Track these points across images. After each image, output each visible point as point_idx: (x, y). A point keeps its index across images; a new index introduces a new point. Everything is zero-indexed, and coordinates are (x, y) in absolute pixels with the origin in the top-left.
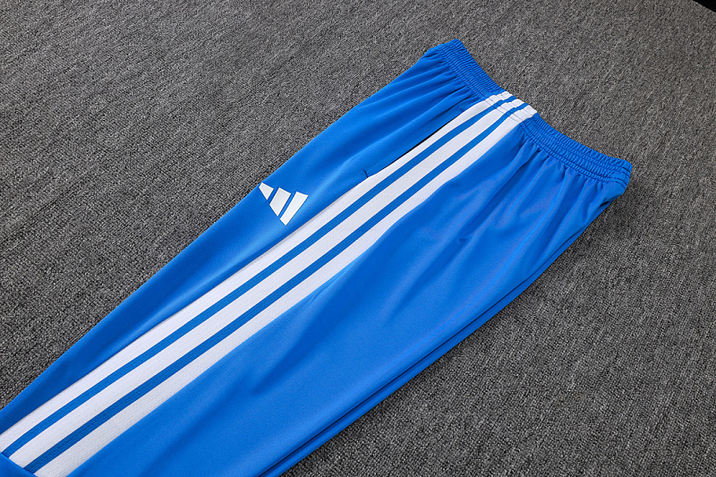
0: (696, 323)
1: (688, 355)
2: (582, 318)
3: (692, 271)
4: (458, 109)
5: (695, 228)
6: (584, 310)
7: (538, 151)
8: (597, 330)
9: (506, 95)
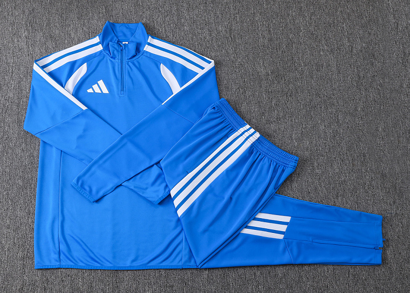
0: (318, 95)
1: (321, 107)
2: (286, 120)
3: (306, 77)
4: (227, 136)
5: (299, 60)
6: (284, 117)
7: (260, 154)
8: (292, 121)
9: (248, 126)
